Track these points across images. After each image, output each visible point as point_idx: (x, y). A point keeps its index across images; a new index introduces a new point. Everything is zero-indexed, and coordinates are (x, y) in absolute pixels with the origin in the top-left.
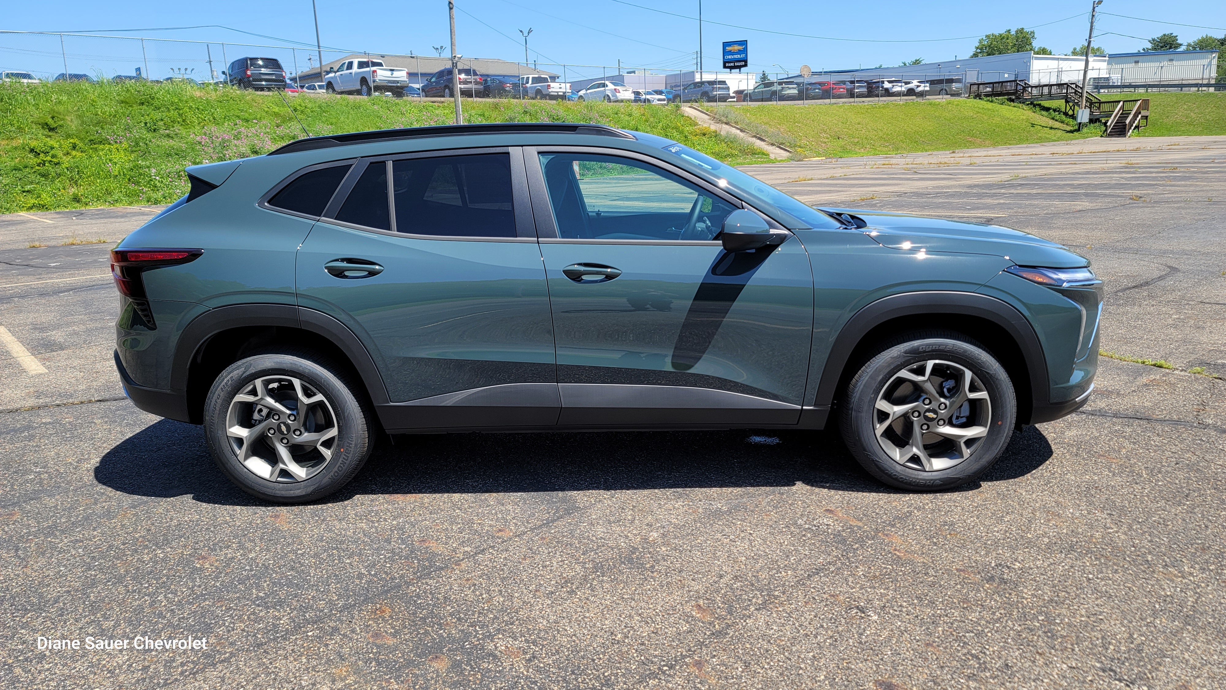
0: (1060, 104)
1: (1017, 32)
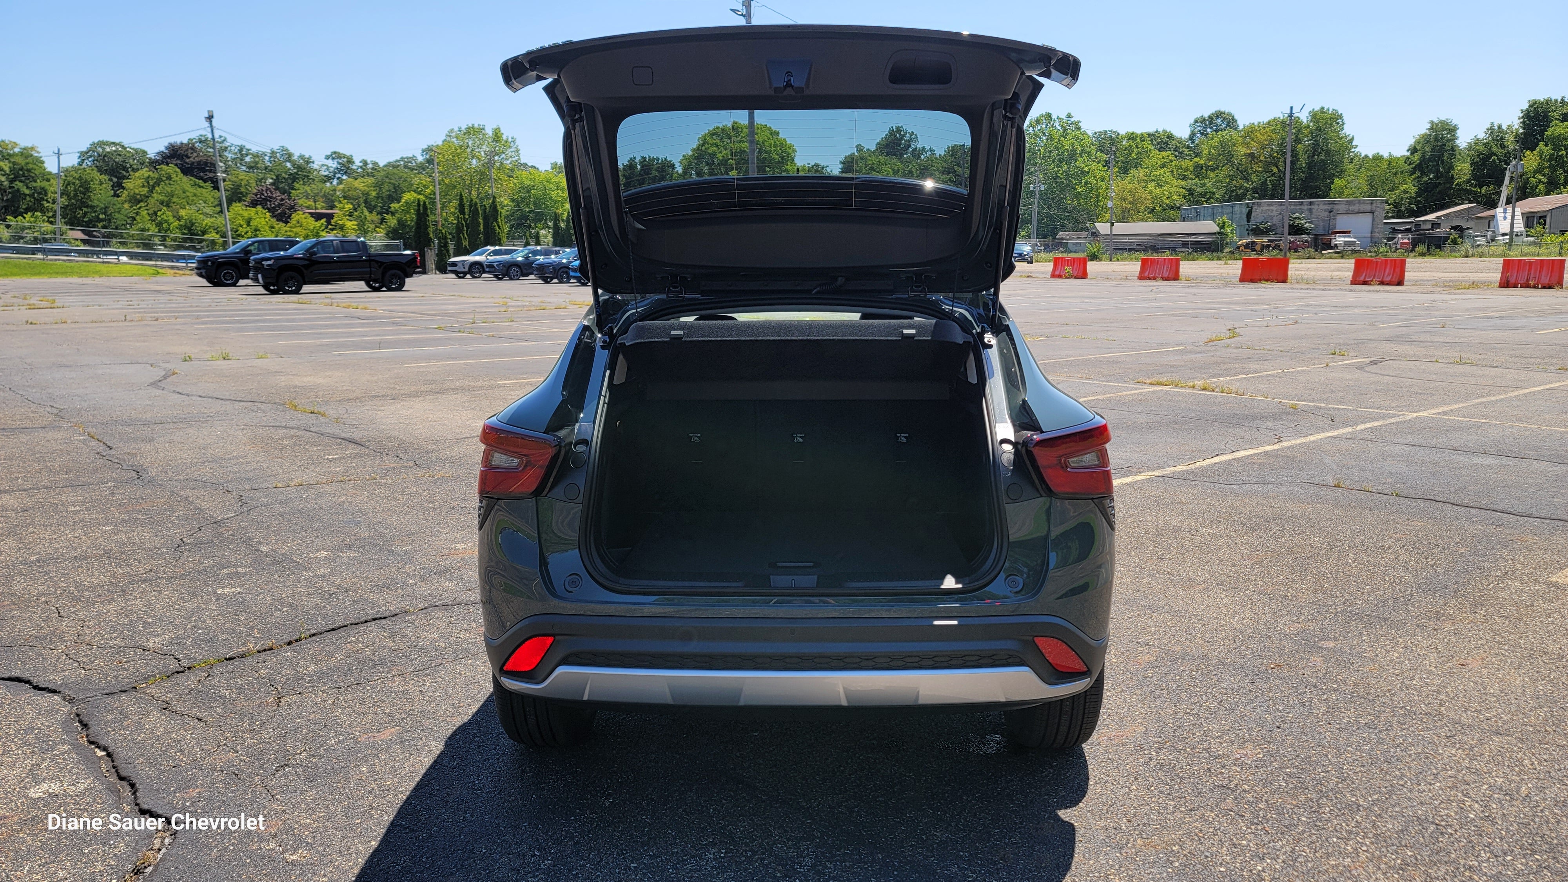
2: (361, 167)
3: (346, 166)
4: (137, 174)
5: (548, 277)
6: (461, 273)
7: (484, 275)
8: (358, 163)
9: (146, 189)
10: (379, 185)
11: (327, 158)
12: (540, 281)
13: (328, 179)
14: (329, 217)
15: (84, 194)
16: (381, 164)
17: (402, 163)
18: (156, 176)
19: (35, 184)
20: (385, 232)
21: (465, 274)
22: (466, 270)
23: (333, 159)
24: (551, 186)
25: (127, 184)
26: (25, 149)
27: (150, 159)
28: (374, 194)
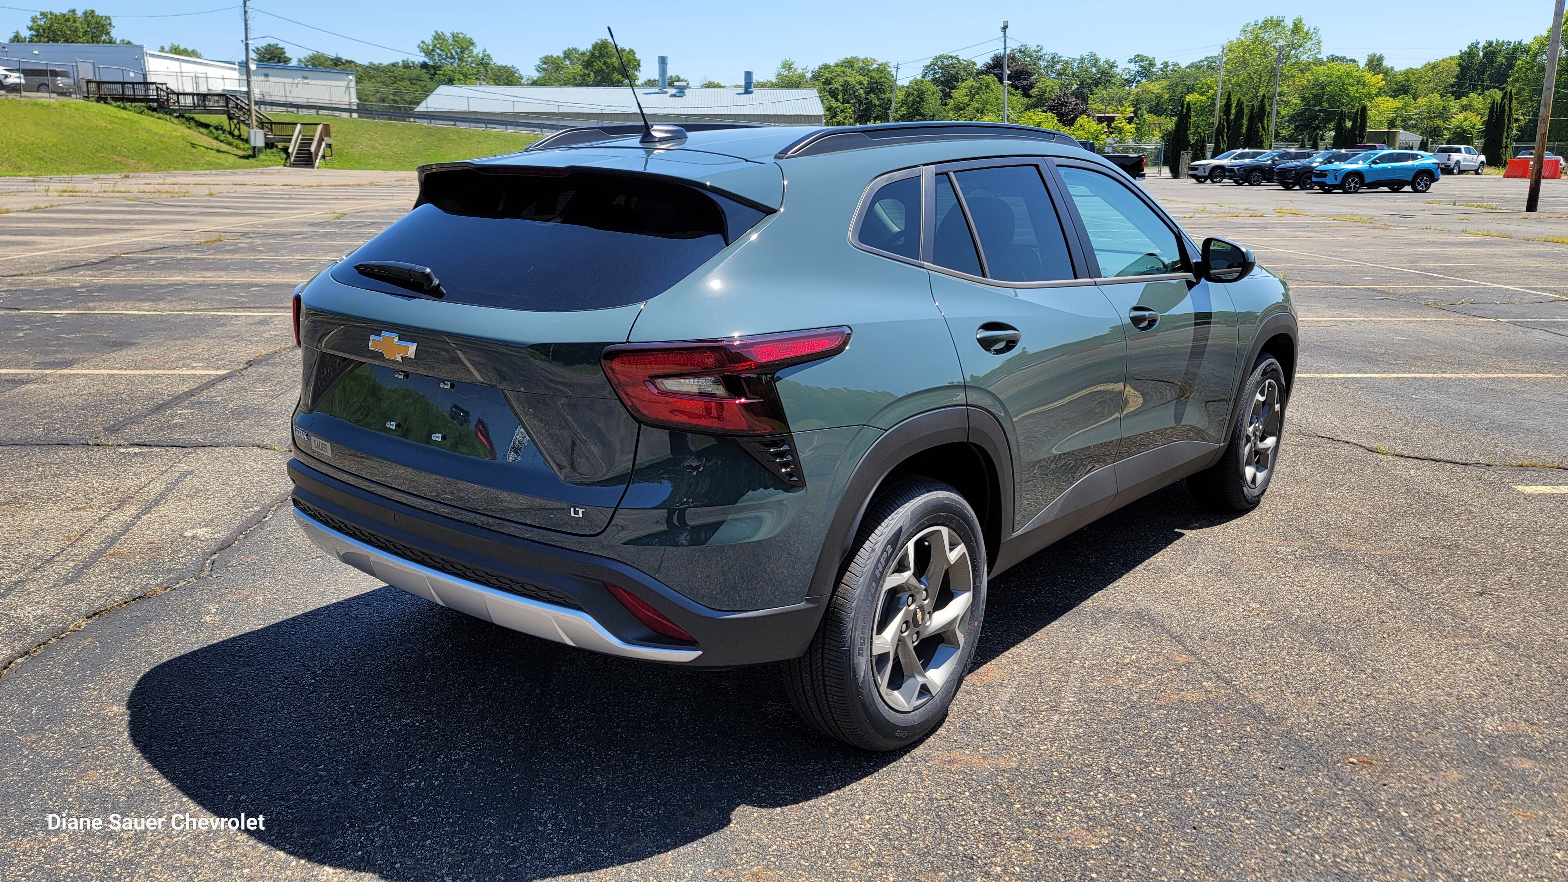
0: (223, 119)
1: (85, 13)
2: (1161, 69)
3: (1146, 70)
4: (963, 84)
5: (1290, 183)
6: (1202, 177)
7: (1225, 180)
8: (1159, 65)
9: (968, 98)
10: (1172, 88)
11: (1130, 61)
12: (1281, 187)
13: (1129, 82)
14: (1110, 120)
15: (919, 103)
16: (1183, 66)
17: (1206, 63)
18: (977, 85)
19: (883, 96)
20: (1161, 135)
21: (1206, 178)
22: (1207, 174)
23: (1135, 62)
24: (1351, 81)
25: (955, 94)
26: (881, 65)
27: (977, 70)
28: (1166, 96)
